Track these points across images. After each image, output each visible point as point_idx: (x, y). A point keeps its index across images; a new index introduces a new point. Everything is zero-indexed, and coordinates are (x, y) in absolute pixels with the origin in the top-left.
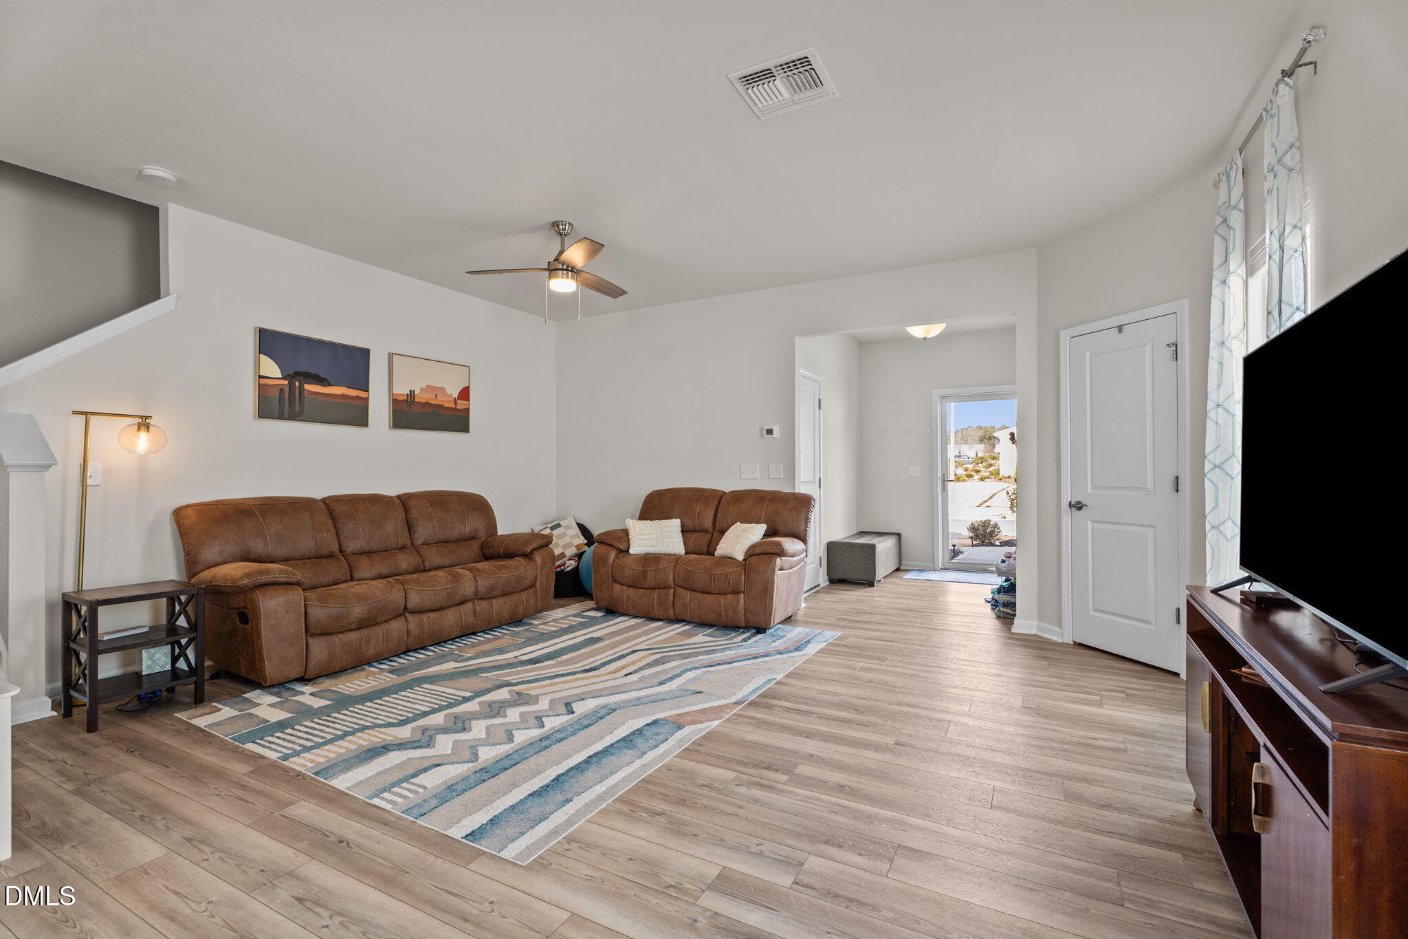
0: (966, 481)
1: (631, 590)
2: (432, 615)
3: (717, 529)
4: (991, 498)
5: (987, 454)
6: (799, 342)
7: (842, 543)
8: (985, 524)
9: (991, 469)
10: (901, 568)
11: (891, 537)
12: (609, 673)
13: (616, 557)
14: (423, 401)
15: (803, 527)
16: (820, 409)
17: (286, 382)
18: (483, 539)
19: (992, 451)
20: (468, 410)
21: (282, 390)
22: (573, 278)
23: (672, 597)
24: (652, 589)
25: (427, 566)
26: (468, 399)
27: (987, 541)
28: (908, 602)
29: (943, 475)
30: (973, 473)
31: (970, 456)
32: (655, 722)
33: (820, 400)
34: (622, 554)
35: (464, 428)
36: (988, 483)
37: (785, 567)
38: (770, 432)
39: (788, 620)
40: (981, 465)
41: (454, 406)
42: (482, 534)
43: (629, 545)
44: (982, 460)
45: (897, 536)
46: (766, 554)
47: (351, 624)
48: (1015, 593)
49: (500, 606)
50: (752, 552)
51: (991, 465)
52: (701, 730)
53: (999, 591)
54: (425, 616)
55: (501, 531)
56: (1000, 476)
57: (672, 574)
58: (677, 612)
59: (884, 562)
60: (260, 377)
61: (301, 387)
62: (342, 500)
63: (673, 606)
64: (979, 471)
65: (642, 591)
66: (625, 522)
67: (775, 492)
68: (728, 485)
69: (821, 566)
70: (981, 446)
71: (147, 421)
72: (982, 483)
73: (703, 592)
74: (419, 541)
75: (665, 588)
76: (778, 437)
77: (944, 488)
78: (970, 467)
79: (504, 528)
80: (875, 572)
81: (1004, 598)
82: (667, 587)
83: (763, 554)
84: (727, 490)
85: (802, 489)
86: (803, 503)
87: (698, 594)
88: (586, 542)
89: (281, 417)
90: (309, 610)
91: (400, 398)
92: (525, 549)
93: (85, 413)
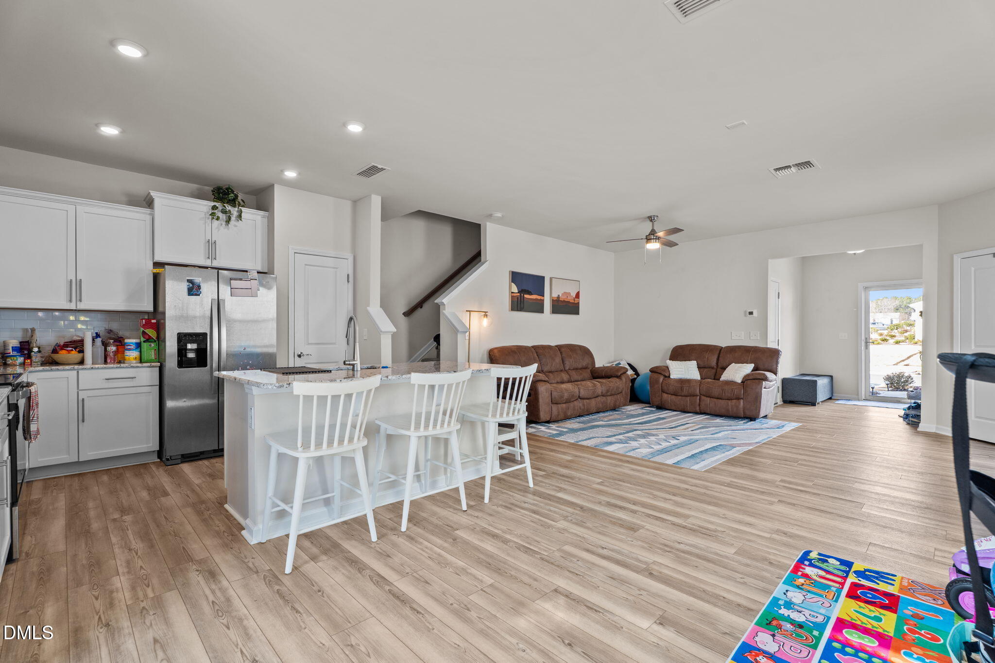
0: (881, 344)
1: (673, 397)
2: (587, 401)
3: (720, 366)
4: (908, 358)
5: (903, 322)
6: (770, 261)
7: (793, 379)
8: (900, 376)
9: (905, 334)
10: (833, 398)
11: (826, 377)
12: (683, 429)
13: (663, 379)
14: (563, 300)
15: (775, 366)
16: (779, 298)
17: (519, 294)
18: (591, 368)
19: (909, 318)
20: (579, 303)
21: (518, 298)
22: (658, 242)
23: (698, 401)
24: (686, 396)
25: (572, 380)
26: (579, 298)
27: (901, 388)
28: (842, 414)
29: (866, 339)
30: (888, 338)
31: (884, 323)
32: (720, 445)
33: (779, 293)
34: (667, 378)
35: (577, 313)
36: (902, 346)
37: (767, 387)
38: (751, 313)
39: (765, 417)
40: (896, 331)
41: (573, 302)
42: (590, 367)
43: (670, 374)
44: (897, 327)
45: (830, 377)
46: (757, 379)
47: (563, 400)
48: (920, 409)
49: (610, 400)
50: (746, 379)
51: (906, 331)
52: (745, 449)
53: (909, 408)
54: (585, 401)
55: (597, 365)
56: (916, 340)
57: (698, 389)
58: (702, 408)
59: (822, 393)
60: (512, 293)
61: (523, 295)
62: (538, 347)
63: (699, 405)
64: (894, 336)
65: (680, 397)
66: (666, 362)
67: (756, 347)
68: (723, 342)
69: (779, 392)
70: (897, 315)
71: (487, 314)
72: (897, 346)
73: (718, 398)
74: (567, 368)
75: (694, 396)
76: (756, 316)
77: (867, 347)
78: (885, 332)
79: (599, 363)
80: (816, 397)
81: (913, 412)
82: (697, 396)
83: (754, 379)
84: (724, 345)
85: (771, 345)
86: (775, 354)
87: (715, 400)
88: (634, 373)
89: (518, 310)
90: (552, 393)
91: (555, 299)
92: (617, 374)
93: (470, 311)
